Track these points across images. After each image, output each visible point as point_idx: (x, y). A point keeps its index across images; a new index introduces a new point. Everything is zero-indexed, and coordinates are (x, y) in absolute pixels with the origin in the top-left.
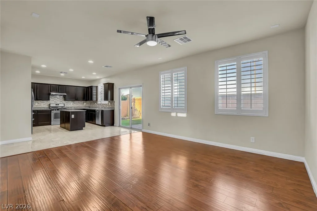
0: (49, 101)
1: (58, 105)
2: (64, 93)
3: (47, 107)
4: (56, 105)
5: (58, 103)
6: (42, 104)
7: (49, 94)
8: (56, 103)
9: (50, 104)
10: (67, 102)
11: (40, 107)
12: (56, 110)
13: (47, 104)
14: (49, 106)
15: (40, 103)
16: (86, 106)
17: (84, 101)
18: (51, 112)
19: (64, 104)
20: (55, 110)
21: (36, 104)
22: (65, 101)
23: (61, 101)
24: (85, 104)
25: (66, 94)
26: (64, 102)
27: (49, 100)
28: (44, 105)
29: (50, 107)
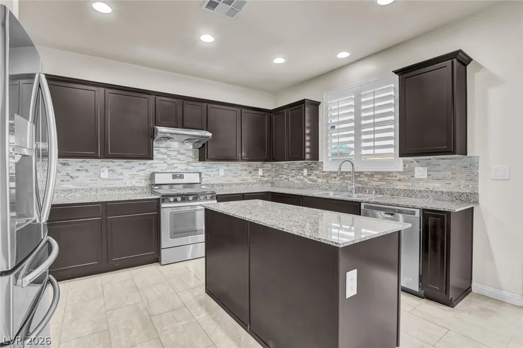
0: (149, 162)
1: (181, 177)
2: (203, 130)
3: (144, 184)
4: (174, 177)
5: (180, 168)
6: (127, 173)
7: (152, 135)
8: (174, 171)
9: (152, 176)
10: (206, 167)
11: (118, 184)
12: (179, 199)
13: (141, 173)
14: (149, 182)
15: (119, 170)
16: (266, 179)
17: (259, 163)
18: (158, 209)
19: (200, 173)
20: (175, 201)
21: (102, 176)
22: (200, 164)
23: (188, 163)
24: (260, 172)
25: (209, 134)
26: (201, 166)
27: (152, 159)
28: (133, 176)
29: (153, 185)
